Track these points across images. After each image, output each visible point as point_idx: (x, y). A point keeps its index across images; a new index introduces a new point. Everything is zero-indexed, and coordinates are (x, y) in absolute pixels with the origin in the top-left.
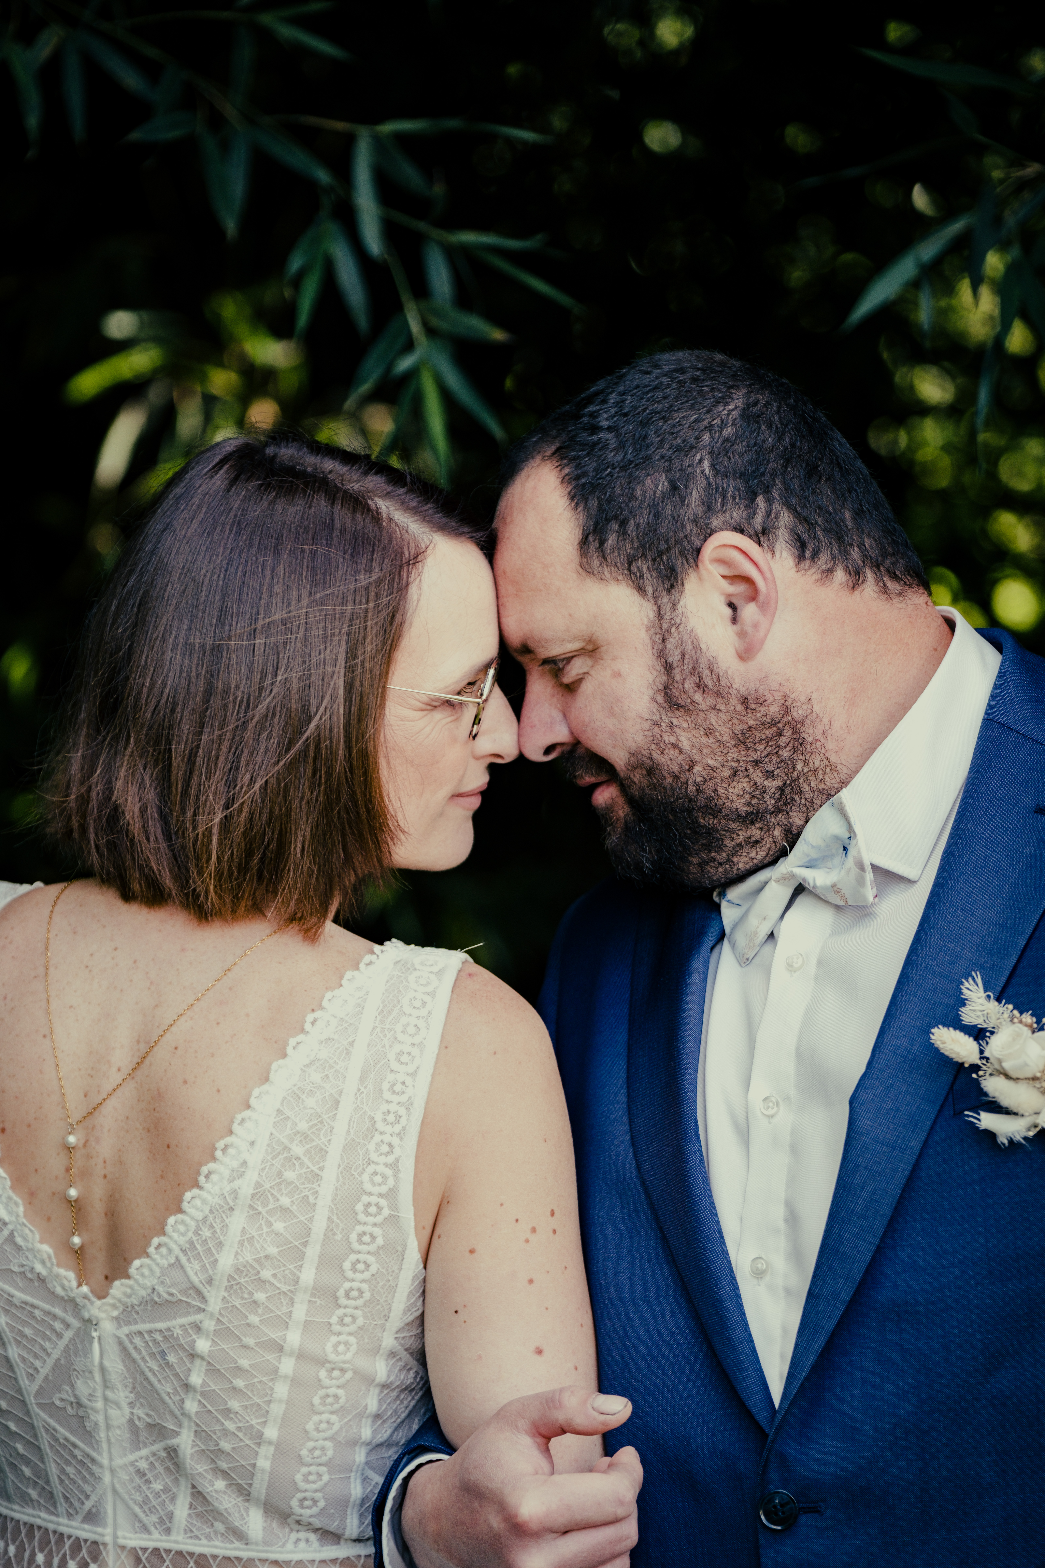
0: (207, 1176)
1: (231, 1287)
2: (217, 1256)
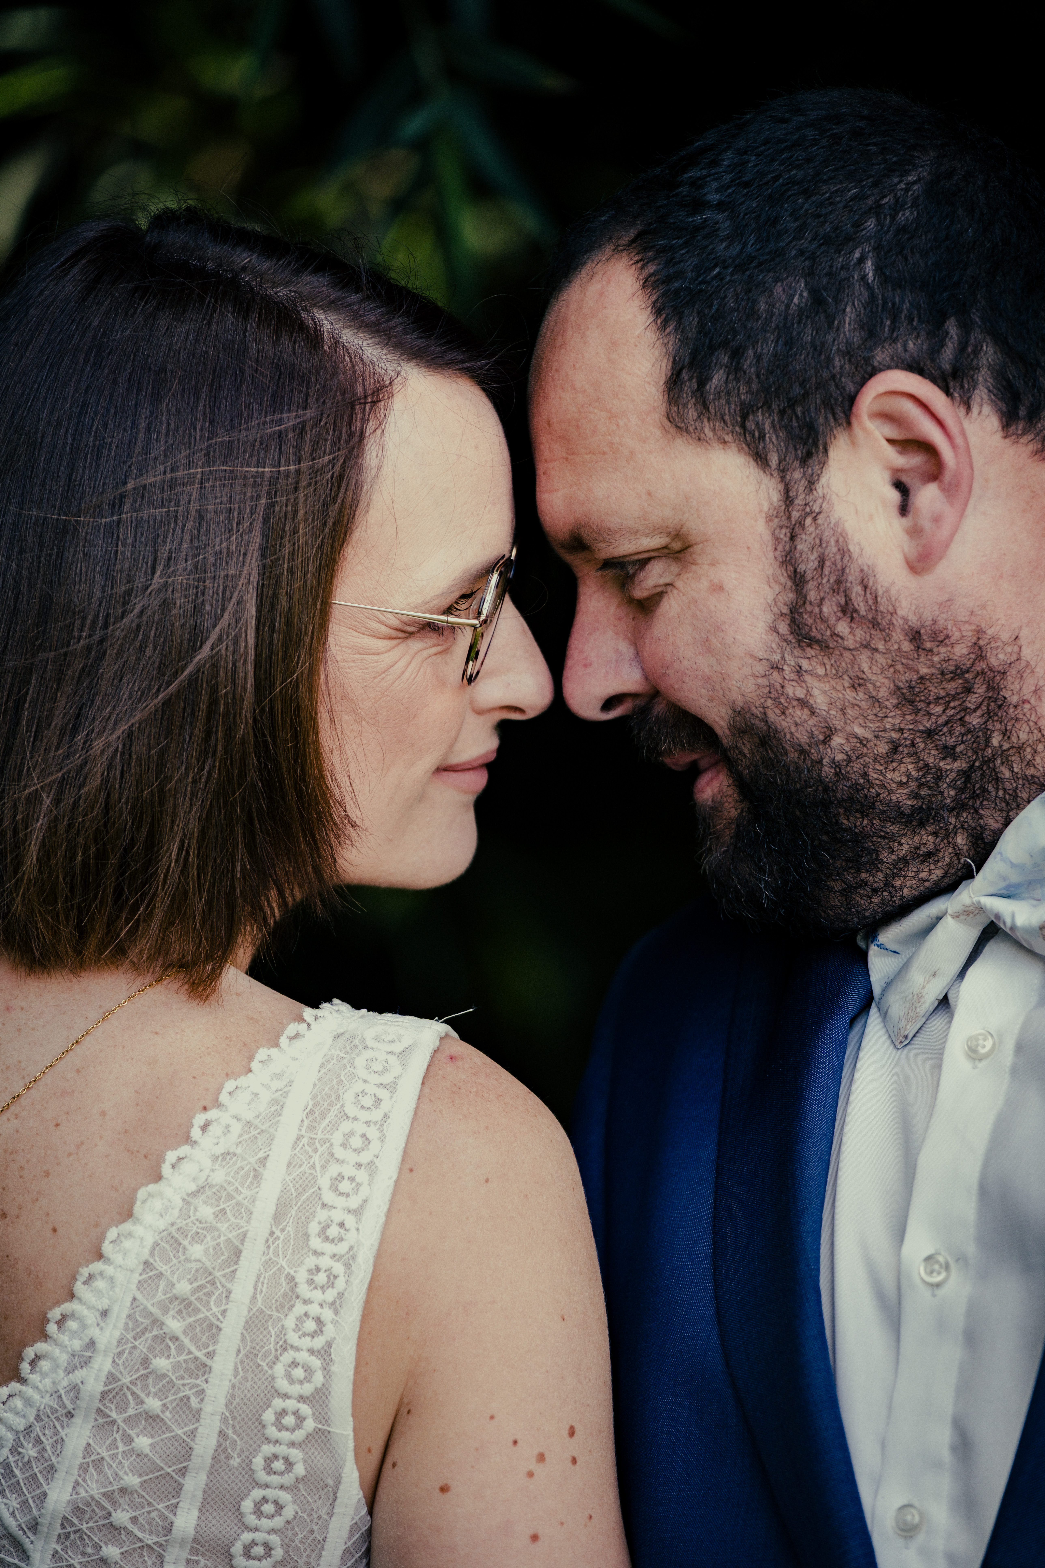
1: (67, 1536)
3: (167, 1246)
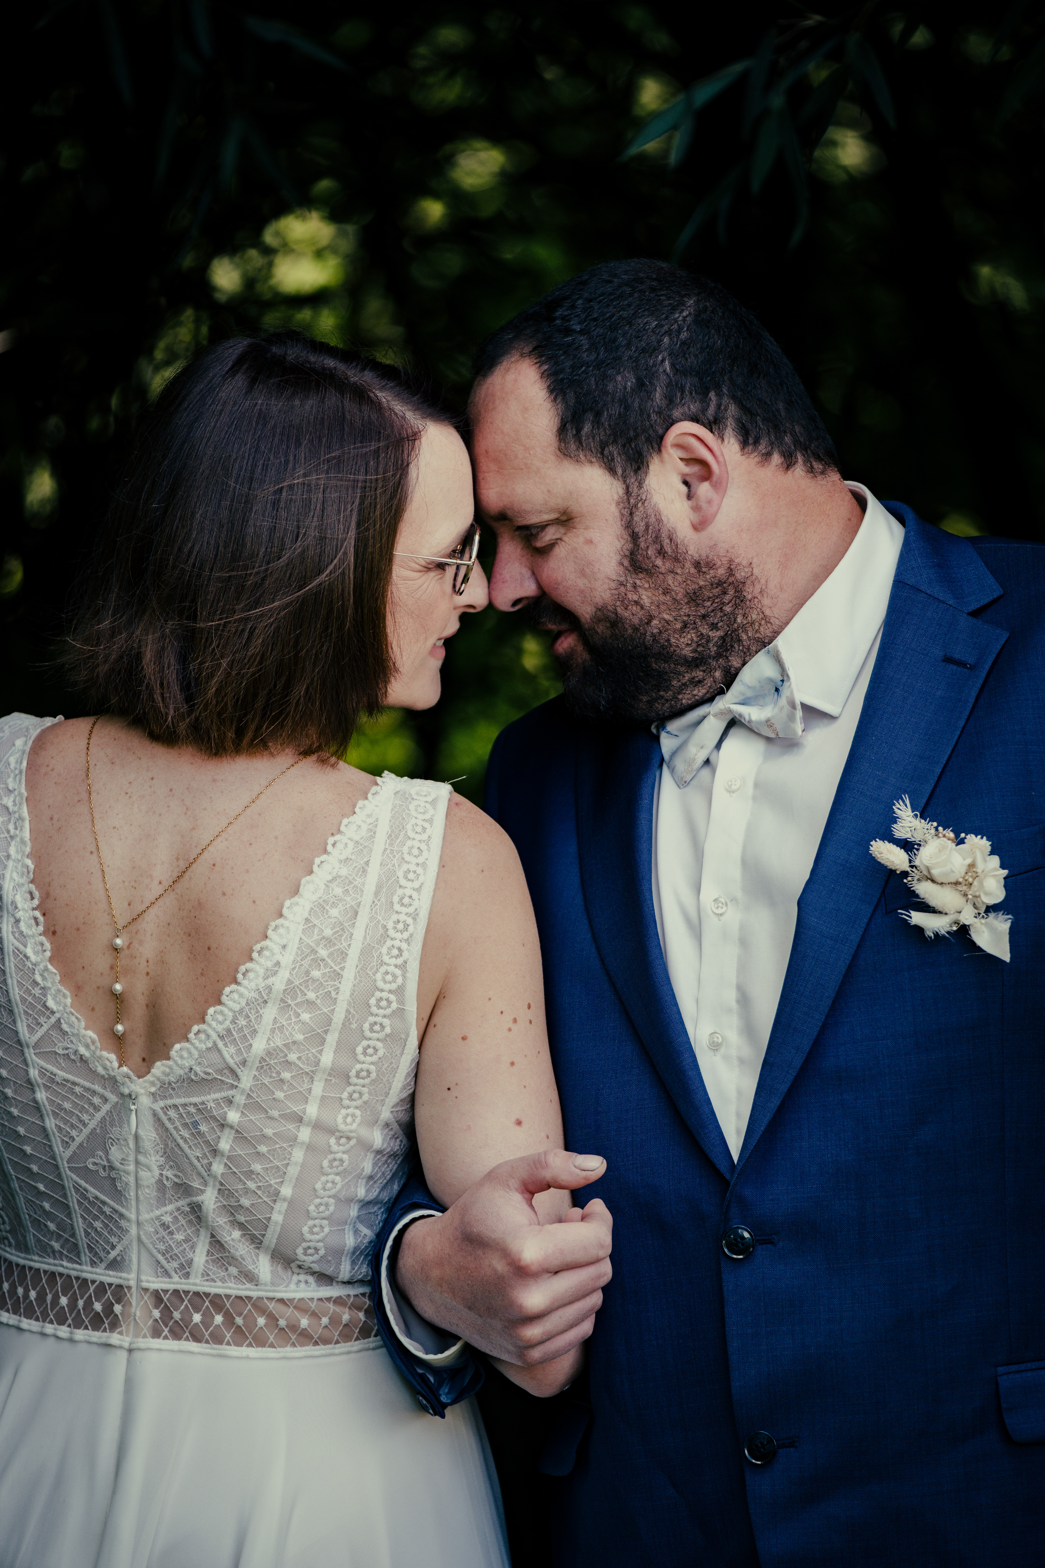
0: (244, 974)
1: (262, 1067)
2: (251, 1041)
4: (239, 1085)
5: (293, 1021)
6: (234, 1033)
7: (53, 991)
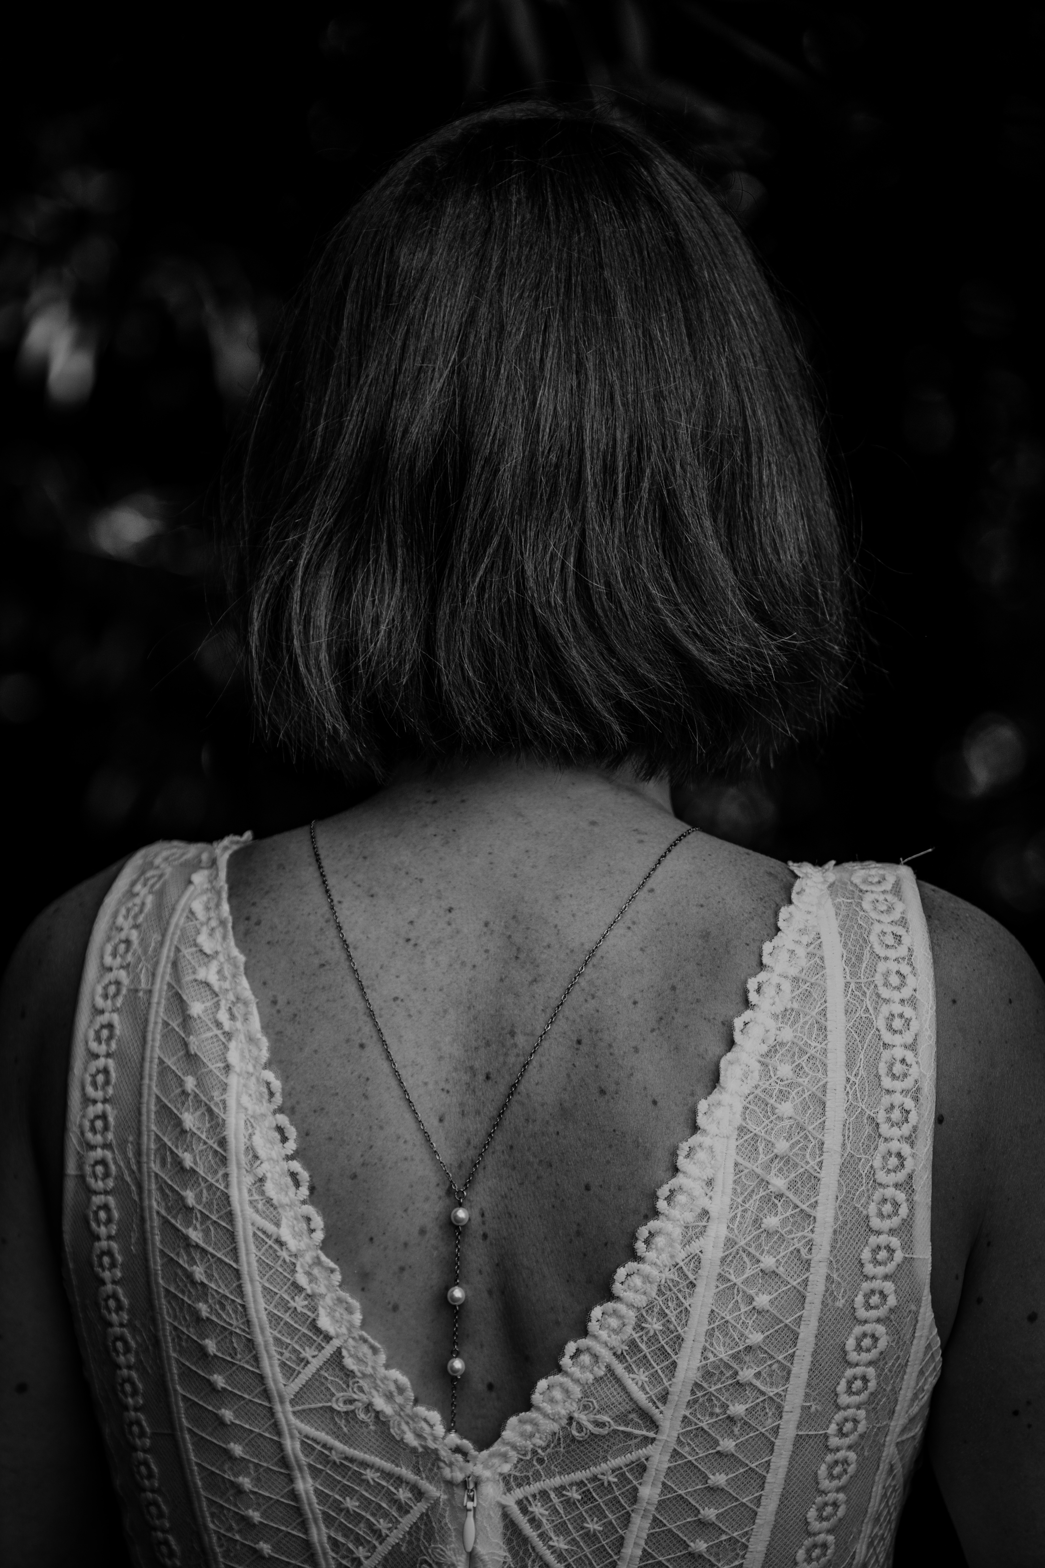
3: (756, 1108)
4: (658, 1437)
5: (743, 1310)
6: (643, 1346)
7: (328, 1300)
